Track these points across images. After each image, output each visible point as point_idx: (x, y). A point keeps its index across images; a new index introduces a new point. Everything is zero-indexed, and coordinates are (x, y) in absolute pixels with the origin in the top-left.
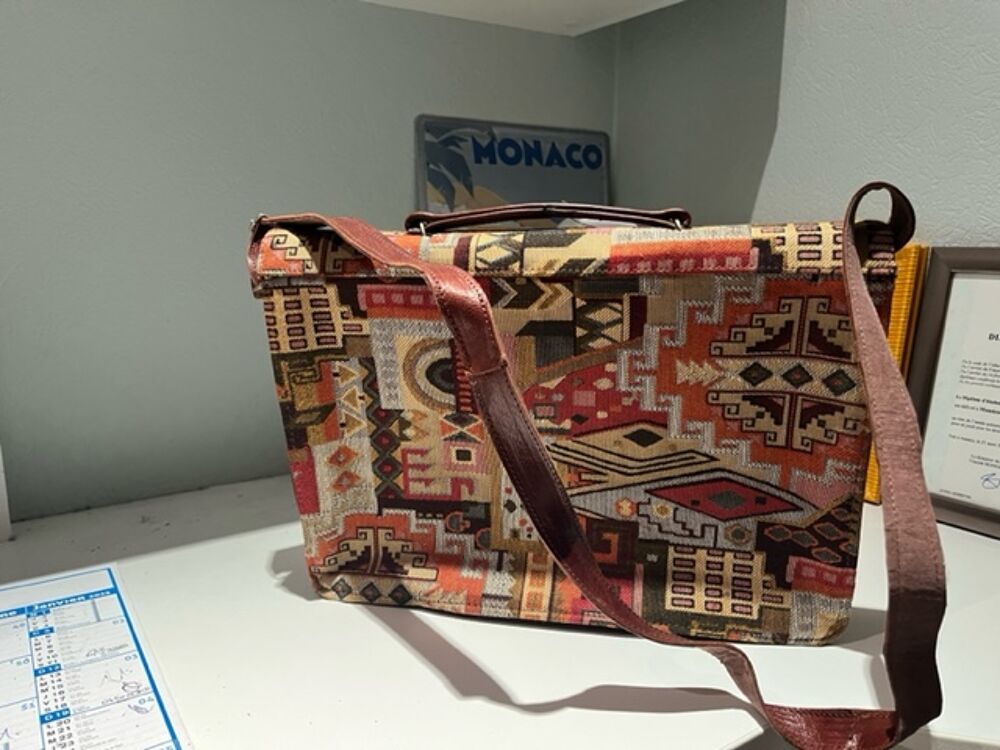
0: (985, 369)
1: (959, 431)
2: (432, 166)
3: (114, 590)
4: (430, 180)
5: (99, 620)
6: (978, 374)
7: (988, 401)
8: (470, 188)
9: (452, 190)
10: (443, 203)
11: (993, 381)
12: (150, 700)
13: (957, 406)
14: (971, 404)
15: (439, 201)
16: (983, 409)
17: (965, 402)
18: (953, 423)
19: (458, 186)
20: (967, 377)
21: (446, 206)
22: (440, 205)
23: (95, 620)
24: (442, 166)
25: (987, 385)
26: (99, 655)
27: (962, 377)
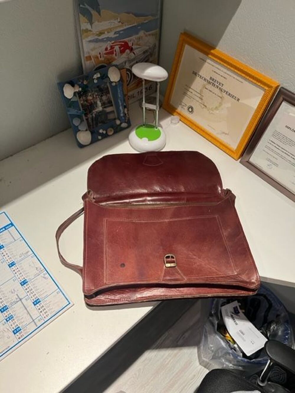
0: (280, 135)
1: (266, 150)
2: (81, 6)
3: (12, 224)
4: (81, 13)
5: (15, 240)
6: (278, 136)
7: (278, 145)
8: (99, 13)
9: (91, 15)
10: (88, 23)
11: (281, 140)
12: (46, 274)
13: (268, 143)
14: (273, 144)
15: (85, 22)
16: (275, 147)
17: (271, 143)
18: (265, 147)
19: (94, 13)
20: (274, 135)
21: (89, 24)
22: (86, 24)
23: (14, 240)
24: (86, 4)
25: (279, 140)
26: (23, 257)
27: (273, 135)
